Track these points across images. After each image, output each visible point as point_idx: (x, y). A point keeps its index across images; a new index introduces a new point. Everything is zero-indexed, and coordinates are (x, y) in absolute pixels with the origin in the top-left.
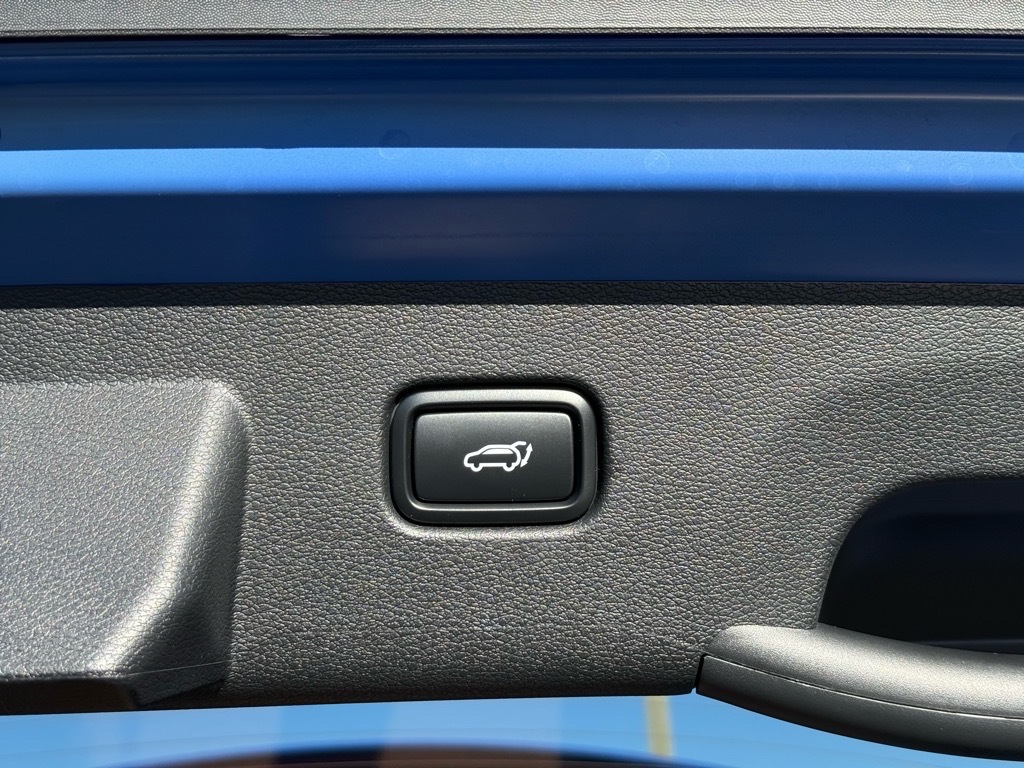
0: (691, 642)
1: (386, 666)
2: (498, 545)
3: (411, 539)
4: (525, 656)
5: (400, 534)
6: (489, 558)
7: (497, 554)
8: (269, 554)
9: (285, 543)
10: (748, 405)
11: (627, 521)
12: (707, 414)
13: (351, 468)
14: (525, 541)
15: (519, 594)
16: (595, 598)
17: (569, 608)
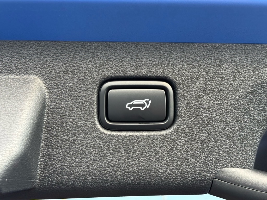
0: (209, 174)
1: (96, 182)
2: (138, 137)
3: (106, 135)
4: (148, 179)
5: (102, 133)
6: (135, 142)
7: (138, 140)
8: (53, 140)
9: (59, 136)
10: (229, 87)
11: (185, 129)
12: (214, 90)
13: (84, 108)
14: (148, 136)
15: (146, 155)
16: (174, 157)
17: (164, 161)
